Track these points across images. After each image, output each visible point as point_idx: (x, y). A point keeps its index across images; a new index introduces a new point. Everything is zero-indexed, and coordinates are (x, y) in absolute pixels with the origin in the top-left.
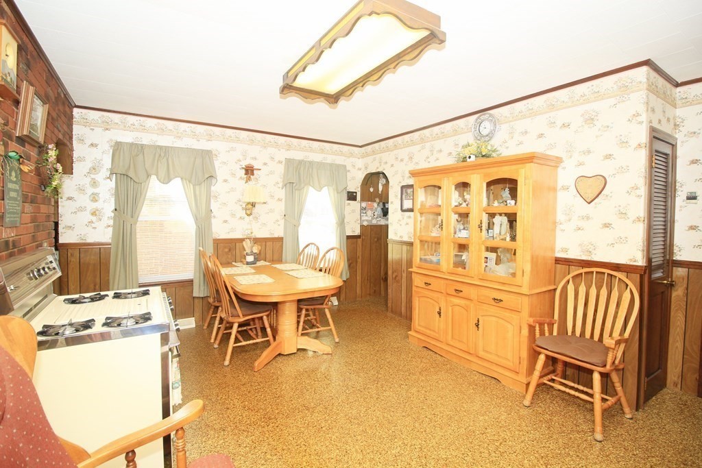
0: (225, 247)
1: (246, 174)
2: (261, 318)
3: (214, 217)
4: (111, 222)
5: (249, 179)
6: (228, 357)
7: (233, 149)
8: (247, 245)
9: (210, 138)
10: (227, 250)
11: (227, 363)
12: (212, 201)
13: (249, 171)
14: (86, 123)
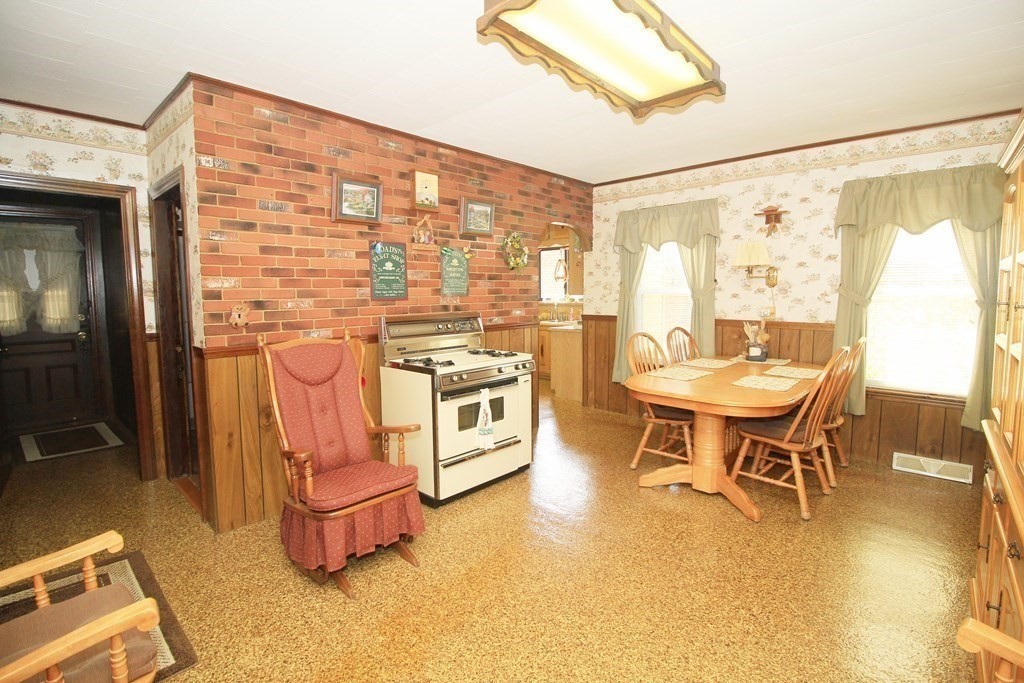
0: (734, 332)
1: (767, 222)
2: (680, 427)
3: (720, 289)
4: (617, 296)
5: (773, 229)
6: (636, 461)
7: (750, 189)
8: (749, 330)
9: (717, 181)
10: (735, 337)
11: (633, 466)
12: (718, 268)
13: (773, 217)
14: (603, 200)
